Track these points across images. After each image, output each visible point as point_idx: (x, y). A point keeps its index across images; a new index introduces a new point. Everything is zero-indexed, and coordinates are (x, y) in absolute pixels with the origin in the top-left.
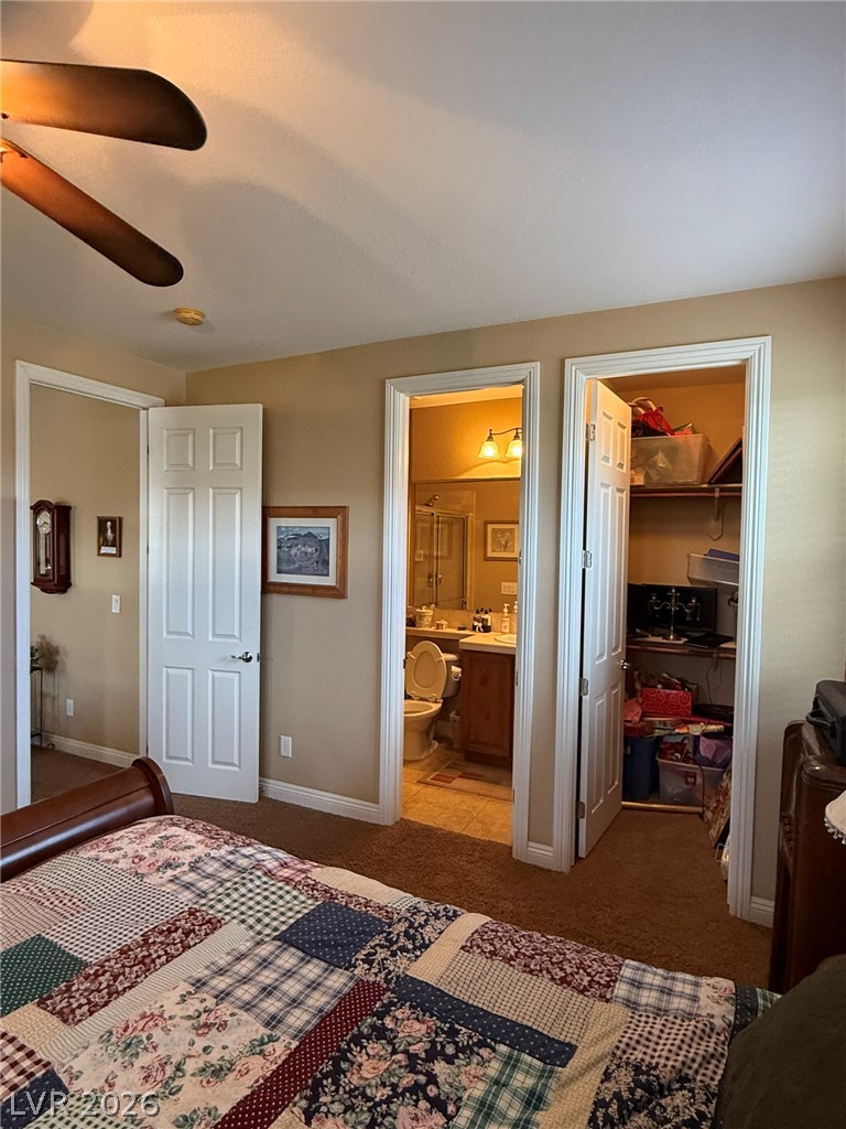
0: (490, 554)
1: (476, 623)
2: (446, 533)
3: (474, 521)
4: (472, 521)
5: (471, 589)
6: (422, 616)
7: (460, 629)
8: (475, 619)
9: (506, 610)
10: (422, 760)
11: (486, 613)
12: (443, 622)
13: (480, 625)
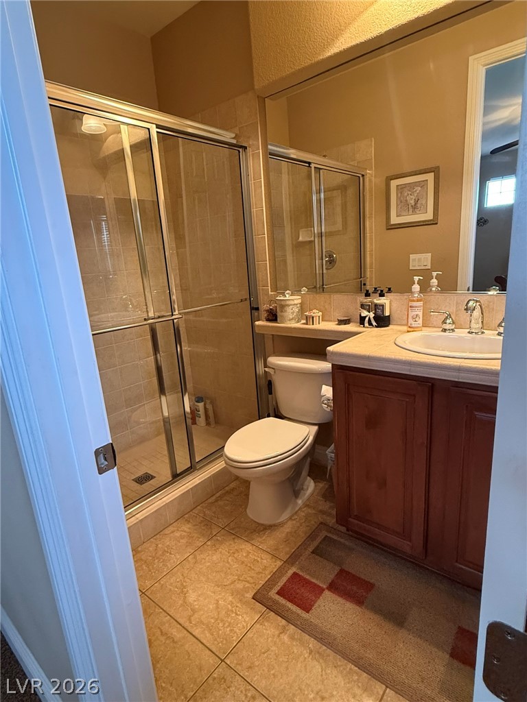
0: (395, 220)
1: (364, 313)
2: (338, 201)
3: (372, 179)
4: (370, 181)
5: (371, 268)
6: (283, 306)
7: (341, 322)
8: (363, 306)
9: (416, 288)
10: (281, 525)
11: (382, 295)
12: (317, 313)
13: (372, 315)
